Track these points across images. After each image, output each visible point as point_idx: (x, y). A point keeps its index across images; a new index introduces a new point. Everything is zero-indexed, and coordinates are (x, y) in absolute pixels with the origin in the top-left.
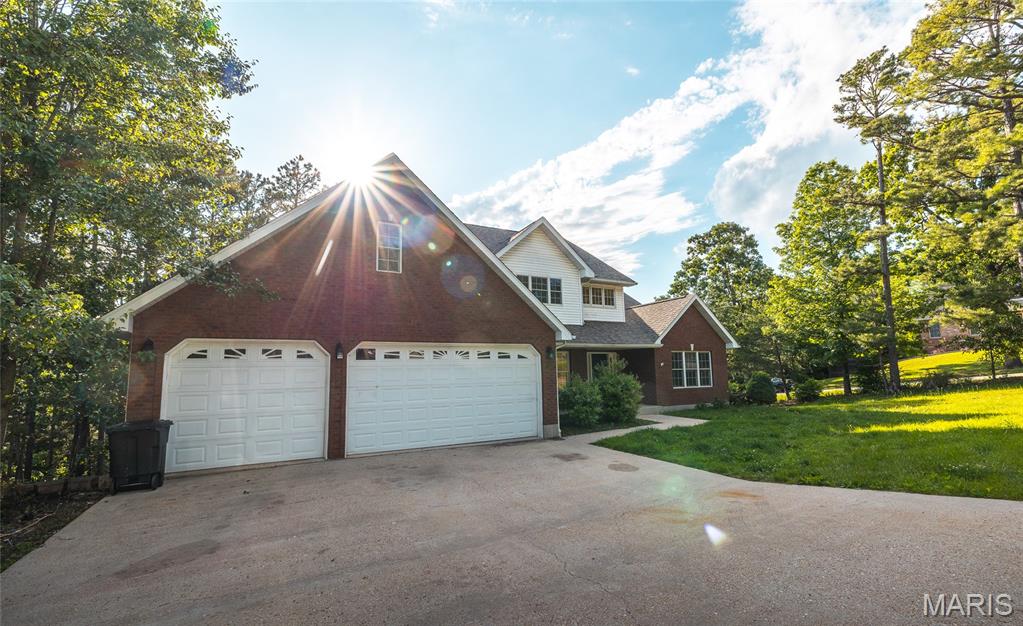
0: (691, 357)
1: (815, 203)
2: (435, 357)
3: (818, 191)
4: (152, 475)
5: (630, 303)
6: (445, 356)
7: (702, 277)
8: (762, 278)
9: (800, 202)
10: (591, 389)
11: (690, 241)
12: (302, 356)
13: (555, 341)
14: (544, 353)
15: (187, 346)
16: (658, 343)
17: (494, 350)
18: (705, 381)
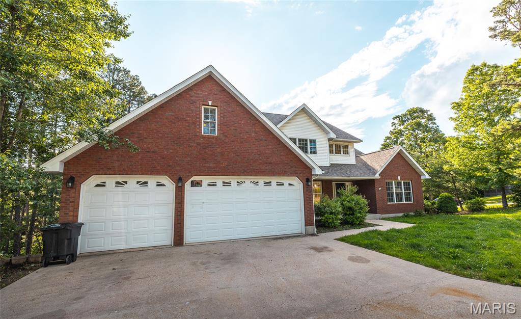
0: (398, 185)
1: (476, 89)
2: (238, 185)
3: (477, 81)
4: (67, 256)
5: (358, 154)
6: (244, 185)
7: (401, 139)
8: (439, 139)
9: (466, 89)
10: (335, 204)
11: (394, 119)
12: (160, 185)
13: (311, 175)
14: (305, 182)
15: (94, 180)
16: (377, 176)
17: (274, 180)
18: (408, 199)
